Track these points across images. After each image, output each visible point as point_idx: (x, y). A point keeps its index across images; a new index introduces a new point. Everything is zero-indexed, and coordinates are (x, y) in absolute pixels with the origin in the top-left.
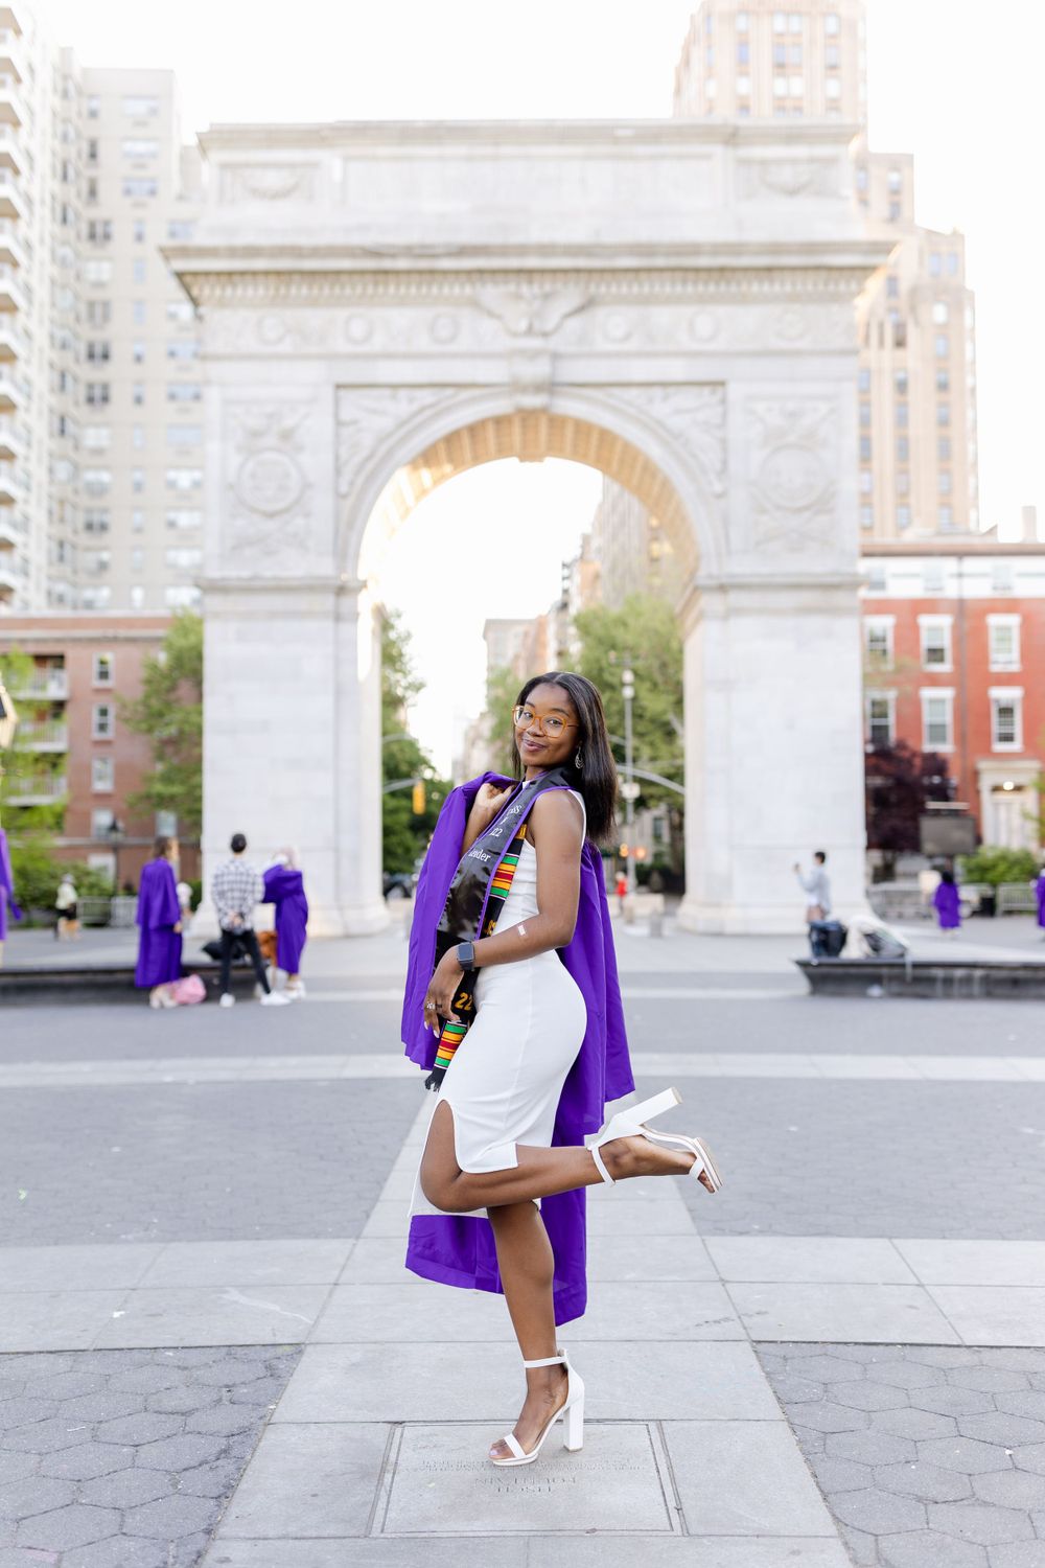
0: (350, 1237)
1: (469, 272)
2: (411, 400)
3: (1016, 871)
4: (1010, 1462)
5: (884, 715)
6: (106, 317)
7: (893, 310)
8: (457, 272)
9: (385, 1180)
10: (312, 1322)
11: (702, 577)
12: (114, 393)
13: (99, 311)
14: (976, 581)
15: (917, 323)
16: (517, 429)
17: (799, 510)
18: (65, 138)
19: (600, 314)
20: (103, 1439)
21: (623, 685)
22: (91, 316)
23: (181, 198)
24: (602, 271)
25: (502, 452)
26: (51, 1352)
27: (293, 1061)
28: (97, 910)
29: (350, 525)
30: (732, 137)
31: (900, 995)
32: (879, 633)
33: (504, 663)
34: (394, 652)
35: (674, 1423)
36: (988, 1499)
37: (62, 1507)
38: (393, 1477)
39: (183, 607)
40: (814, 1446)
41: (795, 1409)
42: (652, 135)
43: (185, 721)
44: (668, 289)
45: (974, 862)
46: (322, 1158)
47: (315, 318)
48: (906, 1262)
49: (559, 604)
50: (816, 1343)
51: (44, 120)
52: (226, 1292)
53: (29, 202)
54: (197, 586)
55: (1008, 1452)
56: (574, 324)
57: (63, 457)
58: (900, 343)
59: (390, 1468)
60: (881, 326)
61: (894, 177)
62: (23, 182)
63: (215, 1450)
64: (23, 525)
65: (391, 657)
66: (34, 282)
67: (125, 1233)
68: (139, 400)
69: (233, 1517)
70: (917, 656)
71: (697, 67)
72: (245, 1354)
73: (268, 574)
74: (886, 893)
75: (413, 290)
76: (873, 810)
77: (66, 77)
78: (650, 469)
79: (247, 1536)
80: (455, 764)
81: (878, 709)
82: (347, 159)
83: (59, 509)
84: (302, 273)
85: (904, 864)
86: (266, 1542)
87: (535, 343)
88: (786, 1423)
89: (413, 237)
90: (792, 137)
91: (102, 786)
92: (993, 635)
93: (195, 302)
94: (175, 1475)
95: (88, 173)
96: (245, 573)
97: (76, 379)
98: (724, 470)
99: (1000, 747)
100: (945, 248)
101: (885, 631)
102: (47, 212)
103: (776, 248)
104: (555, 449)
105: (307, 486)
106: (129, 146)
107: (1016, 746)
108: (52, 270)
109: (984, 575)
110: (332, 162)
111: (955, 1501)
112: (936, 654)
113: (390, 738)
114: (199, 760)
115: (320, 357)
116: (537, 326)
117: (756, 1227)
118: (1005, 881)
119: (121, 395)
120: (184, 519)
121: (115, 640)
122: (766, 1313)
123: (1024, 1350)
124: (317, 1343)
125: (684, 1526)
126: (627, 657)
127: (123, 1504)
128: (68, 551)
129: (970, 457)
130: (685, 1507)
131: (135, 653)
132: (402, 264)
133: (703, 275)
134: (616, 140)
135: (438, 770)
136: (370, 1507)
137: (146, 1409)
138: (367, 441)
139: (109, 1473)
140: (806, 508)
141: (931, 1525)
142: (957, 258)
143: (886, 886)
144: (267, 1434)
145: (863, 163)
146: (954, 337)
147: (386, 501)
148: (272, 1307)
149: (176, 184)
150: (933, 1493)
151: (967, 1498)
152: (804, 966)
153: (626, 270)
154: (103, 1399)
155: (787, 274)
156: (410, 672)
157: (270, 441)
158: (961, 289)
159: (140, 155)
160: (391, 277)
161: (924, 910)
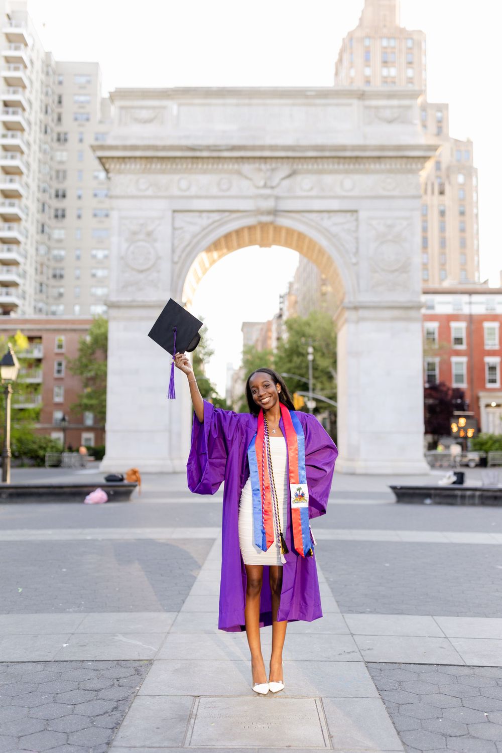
0: (175, 612)
1: (237, 158)
2: (208, 218)
3: (497, 445)
4: (487, 719)
5: (434, 370)
6: (64, 177)
7: (438, 177)
8: (231, 158)
9: (192, 586)
10: (157, 650)
11: (346, 303)
12: (68, 213)
13: (61, 174)
14: (478, 306)
15: (450, 183)
16: (258, 232)
17: (393, 271)
18: (47, 94)
19: (299, 178)
20: (59, 702)
21: (308, 354)
22: (58, 177)
23: (101, 122)
24: (300, 158)
25: (251, 243)
26: (34, 662)
28: (55, 459)
29: (179, 277)
30: (362, 96)
31: (440, 503)
32: (431, 330)
33: (251, 343)
35: (328, 698)
36: (475, 735)
37: (40, 732)
38: (195, 721)
39: (99, 315)
40: (393, 710)
41: (385, 693)
42: (324, 94)
43: (98, 369)
44: (331, 167)
45: (477, 440)
46: (162, 575)
47: (163, 179)
48: (440, 627)
49: (278, 315)
50: (395, 663)
51: (37, 85)
52: (117, 636)
53: (29, 123)
54: (106, 304)
55: (486, 714)
56: (286, 183)
57: (43, 243)
58: (442, 193)
59: (194, 716)
60: (433, 185)
61: (439, 114)
62: (26, 114)
63: (111, 707)
64: (24, 275)
66: (31, 160)
67: (69, 609)
68: (79, 217)
69: (120, 736)
70: (449, 341)
71: (346, 63)
72: (125, 664)
73: (140, 299)
74: (433, 455)
75: (210, 166)
76: (428, 415)
77: (48, 66)
78: (321, 252)
79: (126, 746)
80: (227, 391)
81: (431, 367)
82: (180, 105)
83: (41, 268)
85: (443, 441)
86: (135, 749)
87: (268, 191)
88: (381, 699)
89: (210, 142)
90: (390, 96)
91: (58, 399)
92: (486, 332)
93: (107, 171)
94: (92, 719)
95: (59, 110)
96: (129, 299)
97: (50, 207)
98: (357, 252)
99: (489, 386)
100: (464, 148)
101: (434, 329)
102: (38, 128)
103: (382, 148)
104: (276, 242)
105: (158, 258)
106: (77, 98)
107: (497, 385)
108: (39, 155)
109: (482, 303)
110: (173, 107)
111: (460, 736)
112: (459, 341)
114: (105, 387)
115: (166, 197)
116: (269, 184)
117: (369, 610)
118: (492, 450)
119: (71, 214)
120: (100, 273)
121: (65, 330)
122: (372, 649)
123: (495, 668)
124: (159, 660)
125: (332, 745)
126: (310, 340)
127: (68, 731)
128: (44, 287)
129: (475, 247)
130: (332, 736)
131: (75, 337)
132: (205, 154)
133: (347, 160)
134: (307, 97)
135: (219, 393)
136: (184, 733)
137: (79, 688)
138: (188, 237)
139: (62, 717)
140: (396, 270)
141: (448, 747)
142: (469, 153)
143: (433, 452)
144: (135, 700)
145: (424, 108)
146: (466, 190)
147: (196, 265)
148: (138, 643)
149: (99, 116)
150: (449, 732)
151: (465, 735)
152: (394, 488)
153: (311, 158)
154: (59, 684)
155: (388, 160)
156: (206, 347)
157: (141, 236)
158: (471, 167)
159: (82, 102)
160: (199, 160)
161: (452, 463)
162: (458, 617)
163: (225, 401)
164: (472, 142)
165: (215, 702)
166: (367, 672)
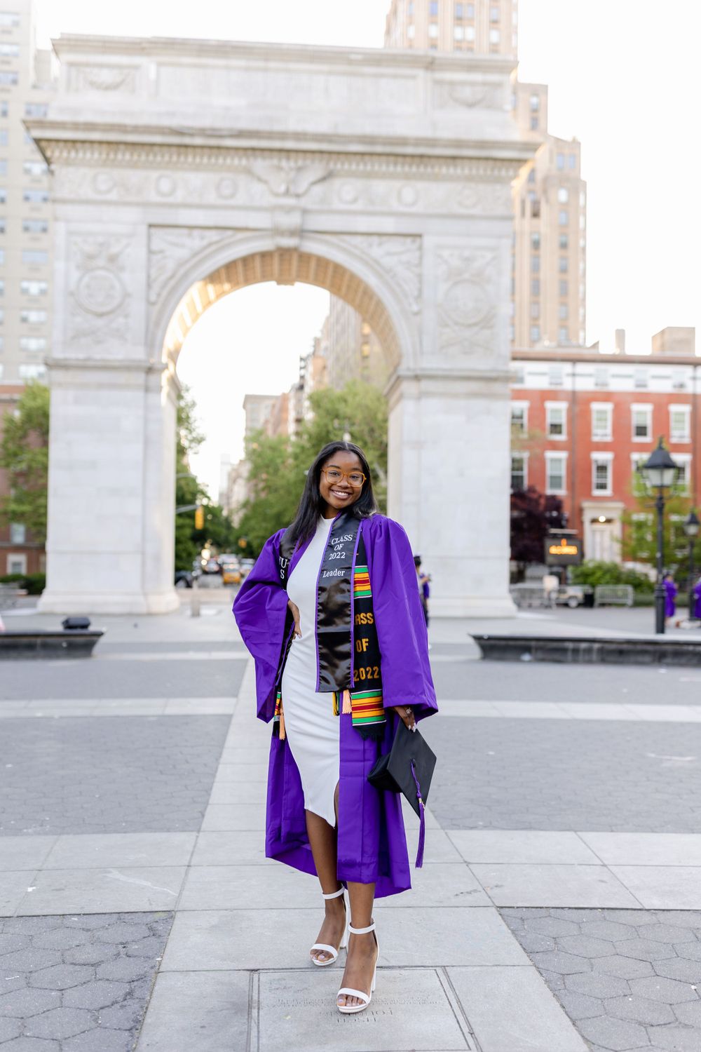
0: (192, 831)
1: (245, 149)
2: (202, 238)
3: (608, 577)
4: (696, 995)
5: (521, 469)
7: (531, 191)
8: (237, 149)
9: (211, 789)
10: (177, 895)
11: (402, 371)
14: (584, 379)
15: (547, 201)
16: (276, 260)
17: (470, 326)
19: (336, 183)
20: (35, 986)
23: (35, 87)
24: (339, 153)
25: (265, 277)
27: (128, 702)
29: (157, 324)
30: (431, 65)
31: (543, 660)
32: (518, 413)
33: (259, 425)
34: (184, 416)
35: (455, 968)
36: (686, 1022)
37: (12, 1039)
38: (258, 1012)
39: (33, 379)
40: (557, 984)
41: (538, 957)
42: (374, 60)
43: (33, 460)
44: (384, 168)
45: (579, 570)
46: (161, 773)
47: (134, 177)
48: (591, 849)
49: (297, 386)
50: (541, 908)
52: (109, 872)
54: (46, 364)
55: (693, 987)
56: (318, 190)
58: (536, 215)
59: (255, 1005)
60: (523, 202)
61: (534, 100)
63: (122, 993)
65: (182, 419)
67: (27, 828)
68: (2, 230)
69: (145, 1045)
70: (543, 429)
71: (402, 17)
72: (132, 919)
73: (98, 356)
74: (520, 590)
75: (205, 160)
76: (513, 533)
78: (368, 293)
80: (221, 495)
81: (516, 465)
82: (160, 65)
84: (126, 144)
85: (532, 571)
87: (291, 201)
88: (534, 968)
89: (206, 122)
90: (472, 67)
92: (594, 416)
93: (48, 161)
94: (94, 1013)
96: (81, 356)
98: (419, 297)
99: (597, 493)
100: (569, 150)
101: (522, 412)
103: (459, 144)
104: (303, 277)
105: (127, 295)
107: (608, 492)
109: (590, 375)
110: (149, 66)
111: (665, 1024)
112: (556, 428)
113: (181, 475)
114: (45, 487)
115: (138, 204)
116: (292, 189)
117: (481, 823)
118: (601, 584)
120: (34, 316)
122: (502, 886)
123: (687, 912)
124: (184, 910)
125: (478, 1046)
126: (346, 424)
127: (59, 1035)
129: (581, 295)
130: (476, 1031)
132: (198, 141)
133: (408, 160)
134: (350, 62)
135: (212, 498)
136: (246, 1034)
137: (64, 962)
138: (171, 265)
139: (44, 1012)
140: (475, 324)
141: (652, 1043)
142: (575, 158)
143: (520, 586)
144: (159, 980)
145: (516, 89)
146: (572, 212)
147: (182, 309)
148: (145, 883)
149: (32, 77)
150: (648, 1019)
151: (673, 1022)
152: (478, 639)
153: (355, 154)
154: (30, 954)
155: (466, 162)
156: (194, 430)
157: (101, 262)
158: (578, 179)
159: (6, 55)
160: (190, 150)
161: (546, 602)
162: (612, 833)
163: (220, 509)
164: (580, 144)
165: (284, 980)
166: (504, 923)
